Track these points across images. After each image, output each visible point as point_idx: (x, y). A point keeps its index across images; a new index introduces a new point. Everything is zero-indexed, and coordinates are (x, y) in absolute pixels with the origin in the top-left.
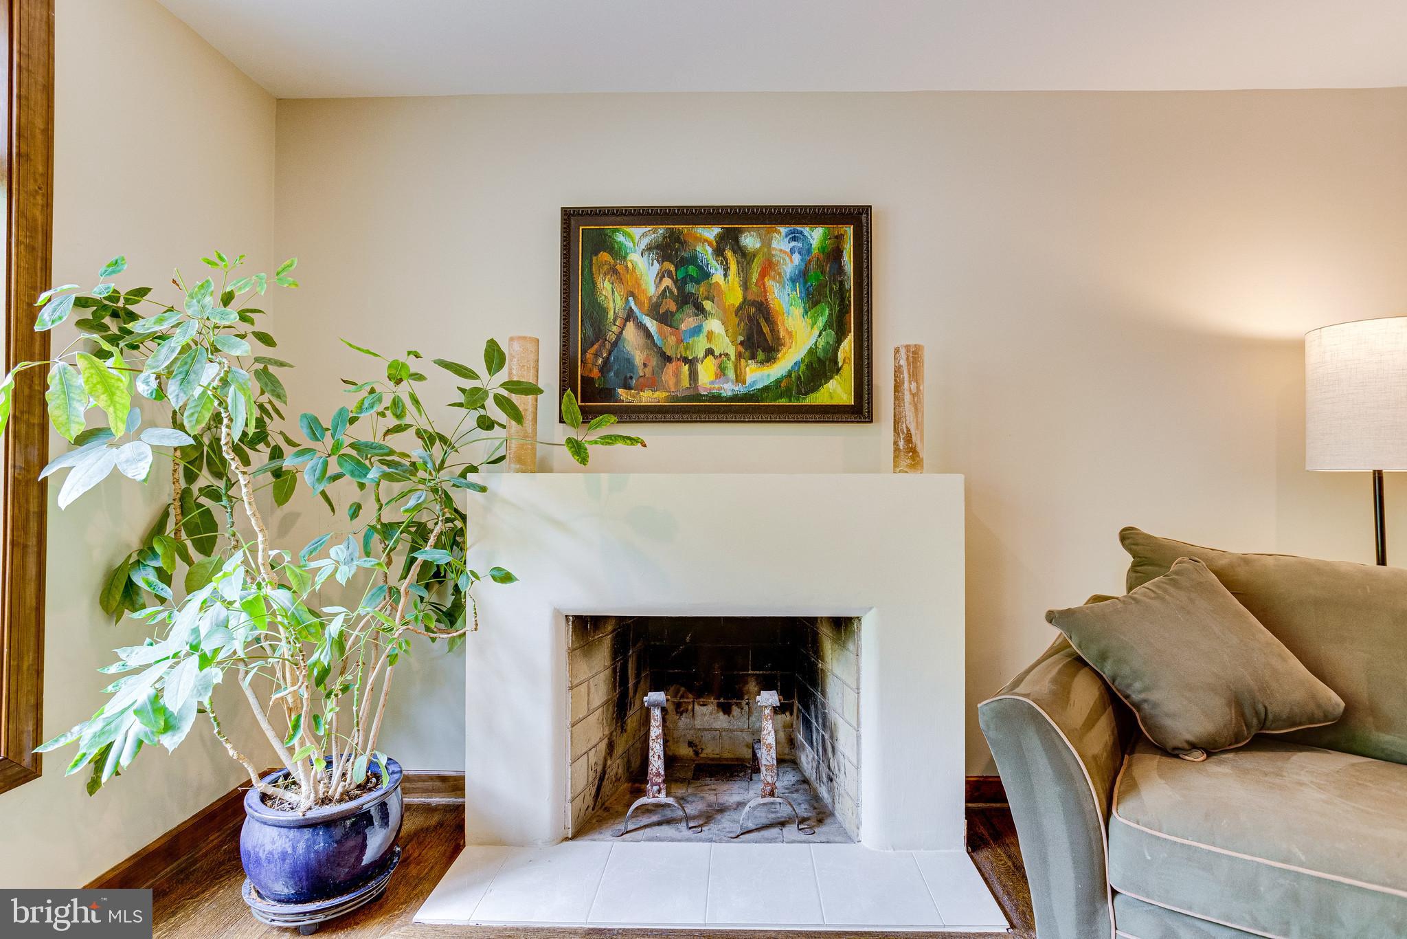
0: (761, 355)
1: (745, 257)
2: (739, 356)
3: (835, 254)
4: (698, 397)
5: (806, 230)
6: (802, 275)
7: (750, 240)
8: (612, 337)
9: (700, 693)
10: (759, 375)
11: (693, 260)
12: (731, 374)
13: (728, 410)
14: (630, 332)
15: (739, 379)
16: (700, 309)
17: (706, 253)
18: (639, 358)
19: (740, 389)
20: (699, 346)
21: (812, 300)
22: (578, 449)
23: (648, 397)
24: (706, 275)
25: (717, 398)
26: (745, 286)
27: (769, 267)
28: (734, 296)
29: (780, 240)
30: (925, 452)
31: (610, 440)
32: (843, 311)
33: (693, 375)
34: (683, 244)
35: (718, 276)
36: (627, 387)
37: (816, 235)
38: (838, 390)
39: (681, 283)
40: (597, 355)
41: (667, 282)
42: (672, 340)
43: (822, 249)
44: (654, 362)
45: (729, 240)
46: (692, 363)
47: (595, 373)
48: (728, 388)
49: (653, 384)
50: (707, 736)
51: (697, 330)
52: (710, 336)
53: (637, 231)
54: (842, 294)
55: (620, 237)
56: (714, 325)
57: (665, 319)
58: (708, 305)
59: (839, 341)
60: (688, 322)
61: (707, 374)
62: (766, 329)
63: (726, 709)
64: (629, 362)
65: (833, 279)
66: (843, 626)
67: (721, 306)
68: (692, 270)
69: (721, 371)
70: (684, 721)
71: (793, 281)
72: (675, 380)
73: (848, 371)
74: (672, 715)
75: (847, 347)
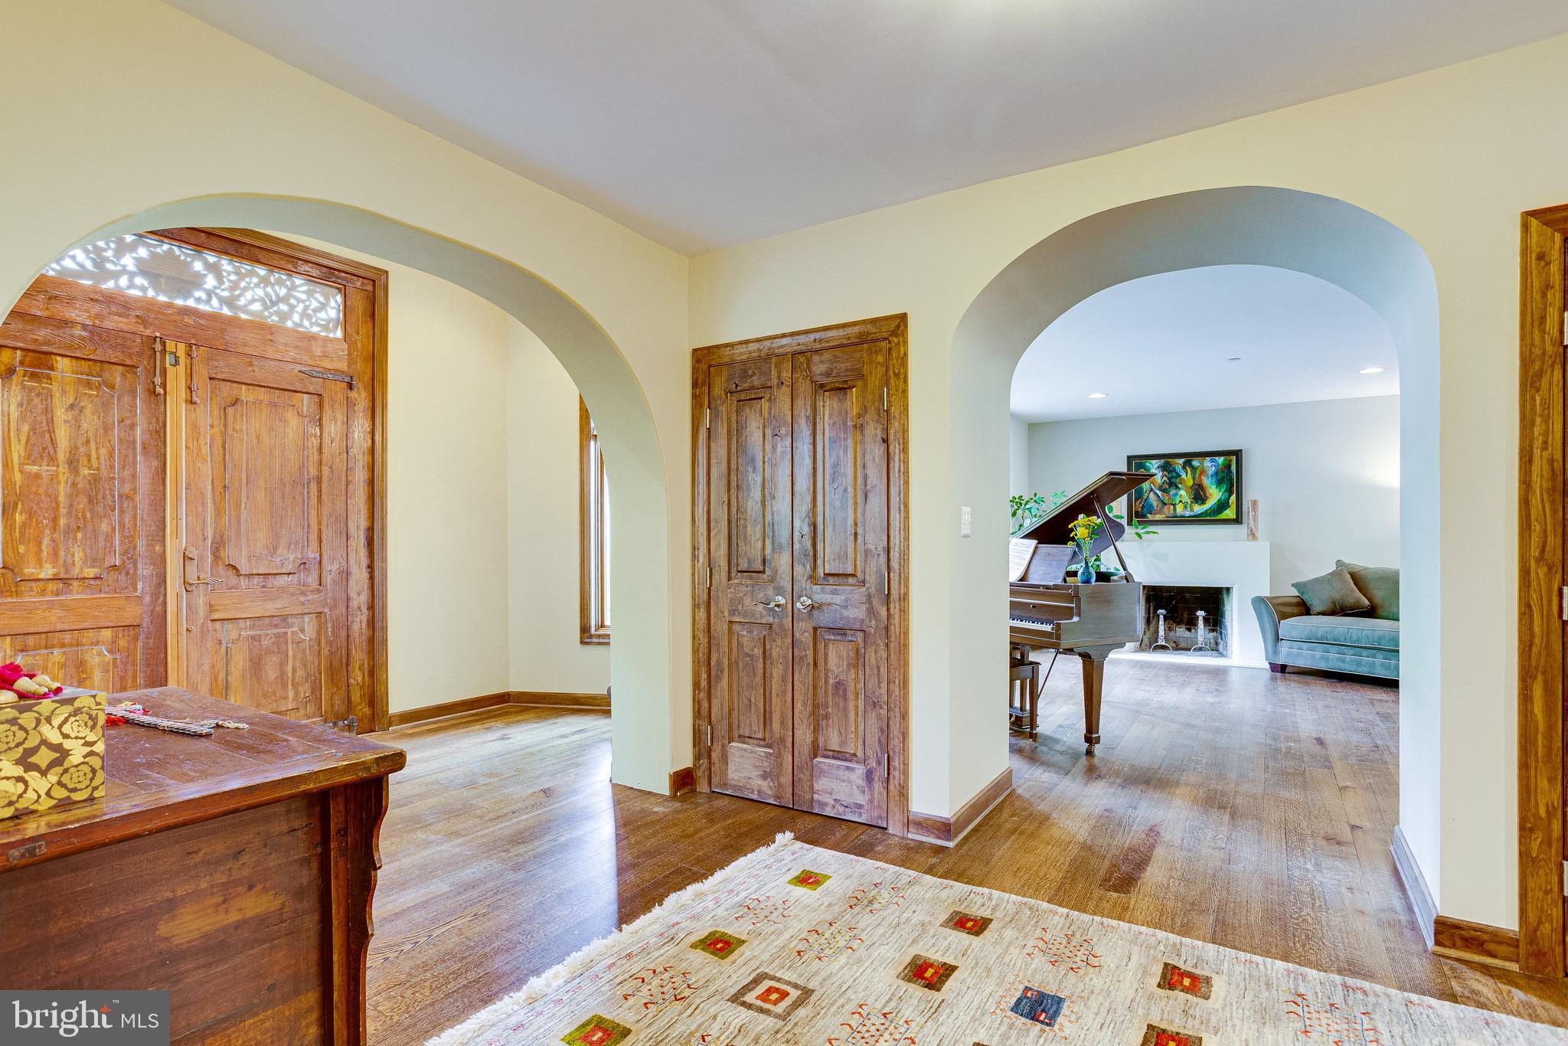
0: (1200, 502)
1: (1194, 469)
2: (1192, 502)
3: (1228, 466)
4: (1176, 517)
5: (1217, 458)
6: (1216, 474)
7: (1195, 463)
8: (1145, 497)
9: (1179, 623)
10: (1198, 509)
11: (1174, 470)
12: (1189, 509)
13: (1187, 521)
14: (1152, 495)
15: (1192, 510)
16: (1177, 487)
17: (1179, 468)
18: (1155, 504)
19: (1192, 514)
20: (1178, 499)
21: (1219, 483)
22: (1139, 535)
23: (1158, 517)
24: (1180, 476)
25: (1184, 517)
26: (1194, 479)
27: (1203, 472)
28: (1190, 482)
29: (1207, 463)
30: (1259, 535)
31: (1148, 533)
32: (1232, 485)
33: (1175, 509)
34: (1171, 465)
35: (1184, 476)
36: (1151, 513)
37: (1221, 460)
38: (1230, 513)
39: (1170, 479)
40: (1140, 503)
41: (1165, 478)
42: (1167, 498)
43: (1223, 464)
44: (1160, 505)
45: (1188, 464)
46: (1174, 505)
47: (1140, 509)
48: (1188, 513)
49: (1160, 512)
50: (1182, 640)
51: (1176, 494)
52: (1181, 496)
53: (1154, 462)
54: (1231, 480)
55: (1148, 464)
56: (1182, 492)
57: (1164, 491)
58: (1180, 486)
59: (1230, 497)
60: (1173, 492)
61: (1180, 509)
62: (1202, 493)
63: (1189, 630)
64: (1151, 506)
65: (1227, 475)
66: (1228, 589)
67: (1185, 486)
68: (1174, 474)
69: (1185, 507)
70: (1172, 634)
71: (1212, 476)
72: (1168, 511)
73: (1233, 507)
74: (1168, 631)
75: (1233, 498)
